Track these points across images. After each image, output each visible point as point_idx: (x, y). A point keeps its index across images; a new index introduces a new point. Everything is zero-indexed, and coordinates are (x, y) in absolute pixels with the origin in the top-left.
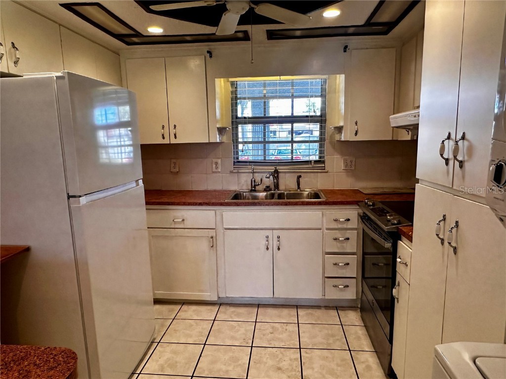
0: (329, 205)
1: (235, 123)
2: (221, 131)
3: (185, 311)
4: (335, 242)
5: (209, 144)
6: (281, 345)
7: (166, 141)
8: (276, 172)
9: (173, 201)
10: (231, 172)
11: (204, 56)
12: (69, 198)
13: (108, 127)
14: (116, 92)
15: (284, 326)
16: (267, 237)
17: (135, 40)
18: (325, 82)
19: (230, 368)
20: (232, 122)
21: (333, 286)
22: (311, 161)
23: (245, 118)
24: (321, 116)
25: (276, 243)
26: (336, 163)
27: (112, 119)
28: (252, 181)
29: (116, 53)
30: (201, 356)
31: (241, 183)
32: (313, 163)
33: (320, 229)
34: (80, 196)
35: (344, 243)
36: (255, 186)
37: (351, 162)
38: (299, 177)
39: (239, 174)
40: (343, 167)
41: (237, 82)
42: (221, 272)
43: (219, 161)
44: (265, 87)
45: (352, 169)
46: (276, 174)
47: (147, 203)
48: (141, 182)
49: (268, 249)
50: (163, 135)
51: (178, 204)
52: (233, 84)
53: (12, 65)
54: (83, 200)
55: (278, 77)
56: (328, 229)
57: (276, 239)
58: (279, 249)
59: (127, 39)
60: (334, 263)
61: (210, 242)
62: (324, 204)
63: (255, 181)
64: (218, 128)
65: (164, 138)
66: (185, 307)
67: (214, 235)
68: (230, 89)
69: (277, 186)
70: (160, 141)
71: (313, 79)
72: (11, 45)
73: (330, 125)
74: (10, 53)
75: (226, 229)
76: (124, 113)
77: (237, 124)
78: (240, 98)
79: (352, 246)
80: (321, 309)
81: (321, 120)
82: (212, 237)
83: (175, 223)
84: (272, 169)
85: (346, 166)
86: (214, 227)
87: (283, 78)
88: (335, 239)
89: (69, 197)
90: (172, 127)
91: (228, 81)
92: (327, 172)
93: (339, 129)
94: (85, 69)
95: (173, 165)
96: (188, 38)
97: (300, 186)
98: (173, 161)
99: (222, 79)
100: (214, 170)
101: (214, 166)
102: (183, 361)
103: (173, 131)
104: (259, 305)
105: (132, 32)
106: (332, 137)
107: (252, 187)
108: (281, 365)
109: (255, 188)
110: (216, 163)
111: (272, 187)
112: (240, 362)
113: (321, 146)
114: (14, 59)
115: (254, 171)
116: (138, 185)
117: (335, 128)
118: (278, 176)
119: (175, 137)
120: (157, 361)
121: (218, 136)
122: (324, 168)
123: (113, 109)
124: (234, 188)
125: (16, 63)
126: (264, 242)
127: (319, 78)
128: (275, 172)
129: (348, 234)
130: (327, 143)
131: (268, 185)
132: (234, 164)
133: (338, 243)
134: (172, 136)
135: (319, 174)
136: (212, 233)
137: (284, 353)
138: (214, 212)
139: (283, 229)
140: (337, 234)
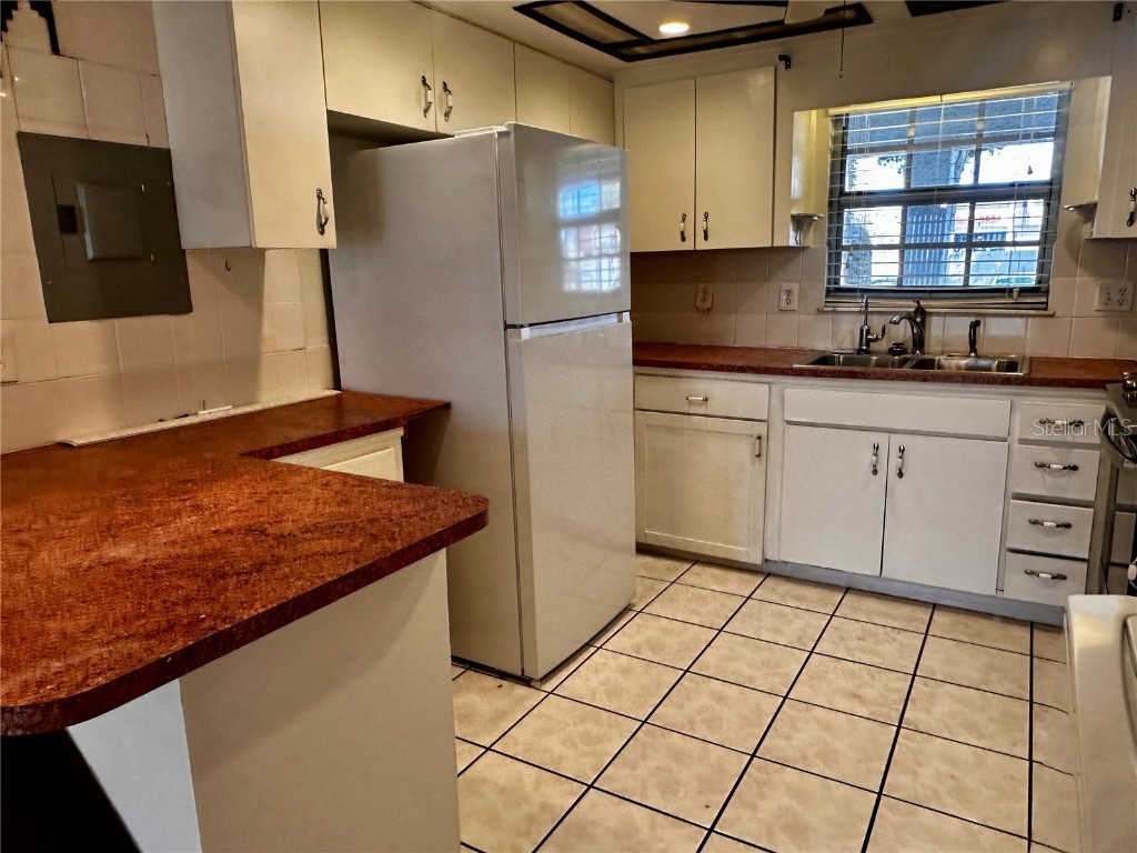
0: (1031, 385)
1: (836, 206)
2: (801, 222)
3: (698, 575)
4: (1038, 473)
5: (773, 250)
6: (876, 661)
7: (688, 246)
8: (921, 311)
9: (688, 360)
10: (820, 311)
11: (773, 68)
12: (505, 329)
13: (582, 222)
14: (598, 155)
15: (893, 634)
16: (877, 448)
17: (640, 50)
18: (1065, 99)
19: (759, 674)
20: (830, 204)
21: (1026, 572)
22: (1011, 290)
23: (860, 193)
24: (1050, 183)
25: (895, 462)
26: (1080, 295)
27: (590, 207)
28: (862, 331)
29: (608, 79)
30: (709, 645)
31: (838, 335)
32: (1015, 294)
33: (1004, 440)
34: (522, 326)
35: (1063, 476)
36: (869, 342)
37: (1123, 291)
38: (977, 325)
39: (836, 316)
40: (1096, 304)
41: (848, 115)
42: (774, 508)
43: (795, 287)
44: (912, 120)
45: (1123, 308)
46: (919, 319)
47: (636, 362)
48: (626, 316)
49: (875, 472)
50: (682, 233)
51: (698, 367)
52: (837, 120)
53: (441, 118)
54: (526, 333)
55: (935, 99)
56: (1023, 441)
57: (895, 454)
58: (901, 475)
59: (624, 51)
60: (1033, 519)
61: (754, 445)
62: (1018, 384)
63: (868, 332)
64: (793, 217)
65: (683, 239)
66: (697, 568)
67: (764, 434)
68: (831, 131)
69: (919, 344)
70: (675, 245)
71: (1033, 94)
72: (441, 87)
73: (1068, 203)
74: (441, 101)
75: (789, 423)
76: (610, 194)
77: (841, 207)
78: (852, 152)
79: (1085, 485)
80: (991, 619)
81: (1049, 192)
82: (759, 438)
83: (691, 403)
84: (909, 306)
85: (1107, 302)
86: (765, 418)
87: (948, 98)
88: (1041, 466)
89: (507, 327)
90: (701, 216)
91: (827, 115)
92: (1052, 316)
93: (1088, 211)
94: (551, 116)
95: (700, 295)
96: (739, 35)
97: (977, 347)
98: (701, 286)
99: (814, 112)
100: (784, 305)
101: (784, 297)
102: (676, 647)
103: (701, 225)
104: (849, 588)
105: (631, 38)
106: (1073, 230)
107: (861, 344)
108: (861, 692)
109: (868, 345)
110: (789, 292)
111: (910, 346)
112: (780, 670)
113: (1043, 254)
114: (445, 109)
115: (870, 309)
116: (620, 320)
117: (1079, 208)
118: (923, 321)
119: (706, 238)
120: (631, 637)
121: (792, 234)
122: (1044, 307)
123: (593, 187)
124: (824, 344)
125: (447, 115)
126: (869, 458)
127: (1054, 91)
128: (916, 312)
129: (1075, 457)
130: (1058, 248)
131: (900, 340)
132: (828, 295)
133: (1046, 476)
134: (700, 235)
135: (1029, 319)
136: (761, 429)
137: (876, 676)
138: (767, 387)
139: (912, 433)
140: (1046, 455)
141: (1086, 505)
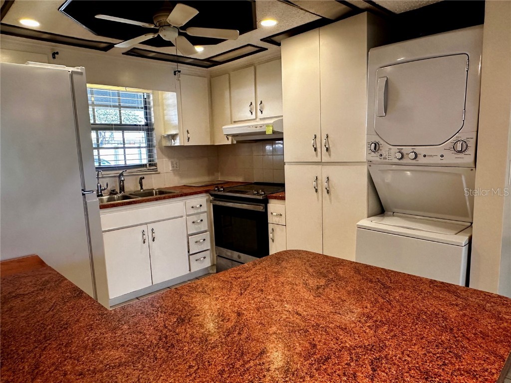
4: (193, 225)
8: (122, 175)
16: (143, 232)
21: (196, 260)
24: (147, 125)
25: (151, 236)
26: (165, 165)
28: (98, 186)
32: (148, 166)
33: (182, 217)
35: (200, 224)
37: (176, 163)
38: (142, 179)
40: (171, 168)
45: (177, 169)
49: (144, 242)
56: (188, 215)
57: (150, 232)
58: (154, 240)
60: (196, 241)
62: (185, 196)
63: (100, 186)
69: (122, 189)
73: (160, 131)
79: (205, 225)
81: (147, 128)
85: (173, 167)
88: (194, 222)
92: (159, 173)
109: (101, 192)
111: (118, 190)
113: (150, 151)
122: (156, 170)
129: (202, 217)
130: (155, 148)
131: (113, 189)
133: (196, 225)
135: (153, 175)
139: (154, 222)
140: (194, 218)
141: (205, 231)
